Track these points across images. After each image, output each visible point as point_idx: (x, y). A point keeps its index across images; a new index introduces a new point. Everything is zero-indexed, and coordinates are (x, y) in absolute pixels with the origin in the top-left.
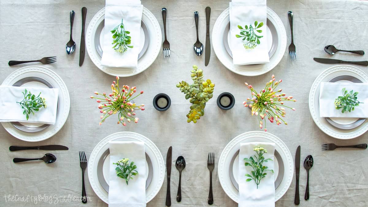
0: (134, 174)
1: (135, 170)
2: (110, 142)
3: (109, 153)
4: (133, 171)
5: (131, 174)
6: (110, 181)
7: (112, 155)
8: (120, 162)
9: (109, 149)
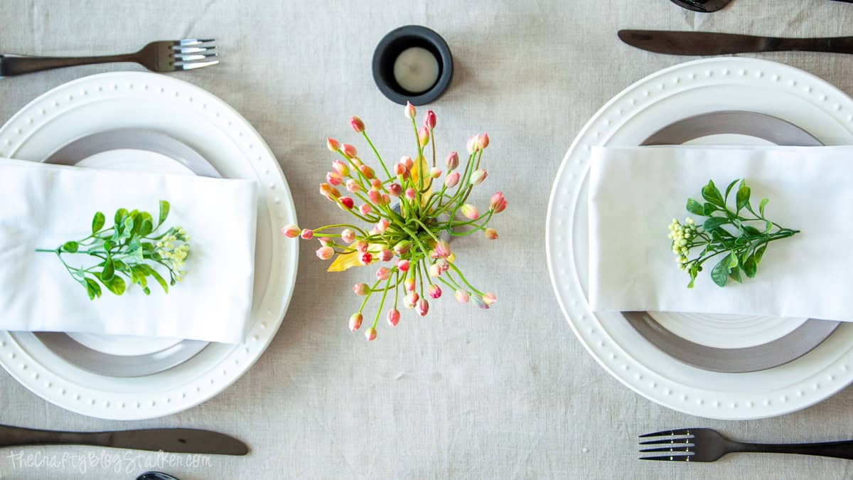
0: (743, 198)
1: (723, 194)
2: (591, 306)
3: (645, 313)
4: (731, 203)
5: (744, 212)
6: (784, 313)
7: (653, 297)
8: (684, 261)
9: (623, 313)
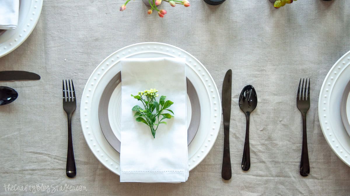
0: (167, 116)
2: (124, 59)
3: (120, 81)
4: (165, 112)
5: (161, 117)
6: (123, 133)
8: (141, 94)
9: (120, 71)
